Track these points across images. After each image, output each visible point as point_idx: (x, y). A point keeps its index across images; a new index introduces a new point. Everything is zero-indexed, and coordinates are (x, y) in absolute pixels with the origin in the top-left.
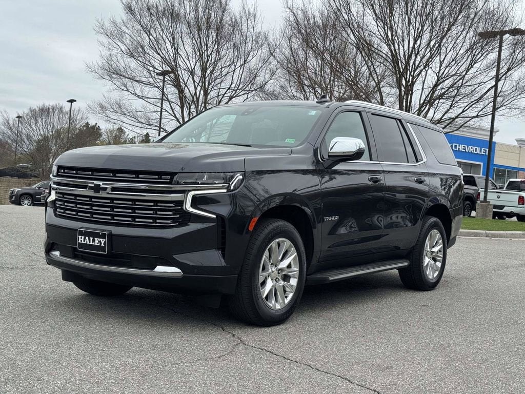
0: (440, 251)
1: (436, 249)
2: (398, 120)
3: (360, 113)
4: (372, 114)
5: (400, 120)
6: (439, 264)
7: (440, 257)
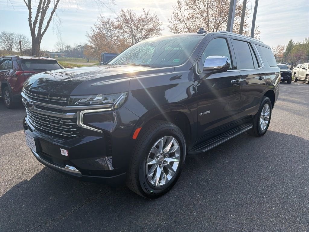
0: (268, 115)
1: (266, 114)
2: (249, 42)
3: (226, 39)
4: (234, 39)
5: (250, 43)
6: (267, 122)
7: (268, 118)
